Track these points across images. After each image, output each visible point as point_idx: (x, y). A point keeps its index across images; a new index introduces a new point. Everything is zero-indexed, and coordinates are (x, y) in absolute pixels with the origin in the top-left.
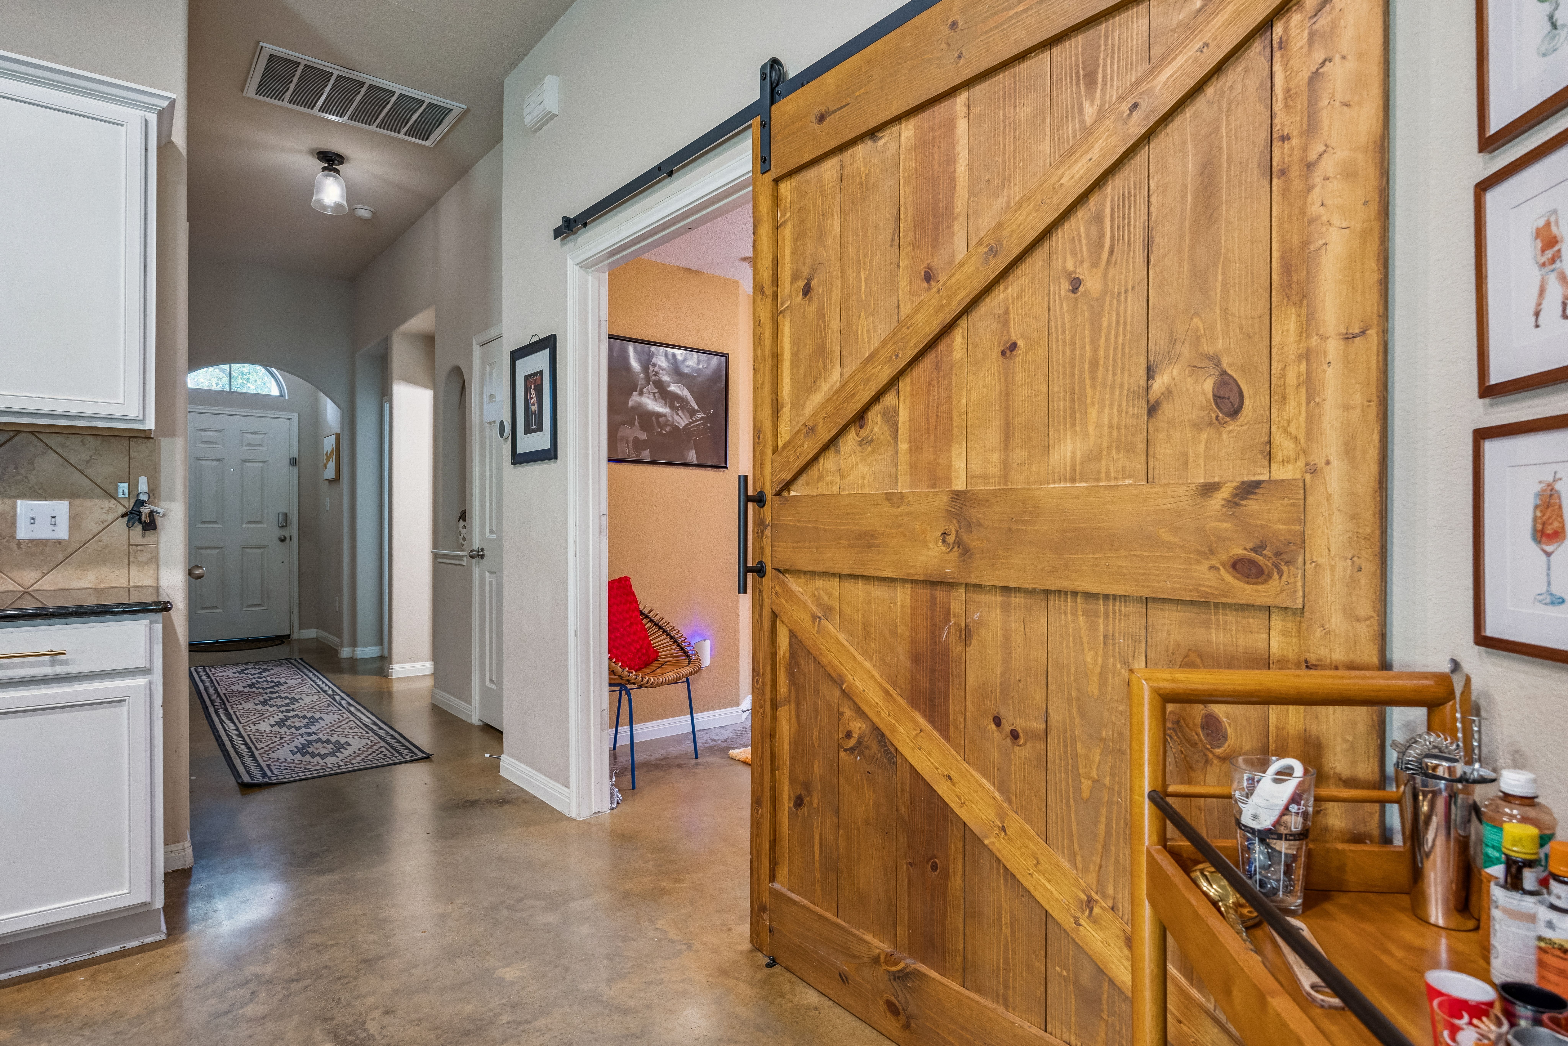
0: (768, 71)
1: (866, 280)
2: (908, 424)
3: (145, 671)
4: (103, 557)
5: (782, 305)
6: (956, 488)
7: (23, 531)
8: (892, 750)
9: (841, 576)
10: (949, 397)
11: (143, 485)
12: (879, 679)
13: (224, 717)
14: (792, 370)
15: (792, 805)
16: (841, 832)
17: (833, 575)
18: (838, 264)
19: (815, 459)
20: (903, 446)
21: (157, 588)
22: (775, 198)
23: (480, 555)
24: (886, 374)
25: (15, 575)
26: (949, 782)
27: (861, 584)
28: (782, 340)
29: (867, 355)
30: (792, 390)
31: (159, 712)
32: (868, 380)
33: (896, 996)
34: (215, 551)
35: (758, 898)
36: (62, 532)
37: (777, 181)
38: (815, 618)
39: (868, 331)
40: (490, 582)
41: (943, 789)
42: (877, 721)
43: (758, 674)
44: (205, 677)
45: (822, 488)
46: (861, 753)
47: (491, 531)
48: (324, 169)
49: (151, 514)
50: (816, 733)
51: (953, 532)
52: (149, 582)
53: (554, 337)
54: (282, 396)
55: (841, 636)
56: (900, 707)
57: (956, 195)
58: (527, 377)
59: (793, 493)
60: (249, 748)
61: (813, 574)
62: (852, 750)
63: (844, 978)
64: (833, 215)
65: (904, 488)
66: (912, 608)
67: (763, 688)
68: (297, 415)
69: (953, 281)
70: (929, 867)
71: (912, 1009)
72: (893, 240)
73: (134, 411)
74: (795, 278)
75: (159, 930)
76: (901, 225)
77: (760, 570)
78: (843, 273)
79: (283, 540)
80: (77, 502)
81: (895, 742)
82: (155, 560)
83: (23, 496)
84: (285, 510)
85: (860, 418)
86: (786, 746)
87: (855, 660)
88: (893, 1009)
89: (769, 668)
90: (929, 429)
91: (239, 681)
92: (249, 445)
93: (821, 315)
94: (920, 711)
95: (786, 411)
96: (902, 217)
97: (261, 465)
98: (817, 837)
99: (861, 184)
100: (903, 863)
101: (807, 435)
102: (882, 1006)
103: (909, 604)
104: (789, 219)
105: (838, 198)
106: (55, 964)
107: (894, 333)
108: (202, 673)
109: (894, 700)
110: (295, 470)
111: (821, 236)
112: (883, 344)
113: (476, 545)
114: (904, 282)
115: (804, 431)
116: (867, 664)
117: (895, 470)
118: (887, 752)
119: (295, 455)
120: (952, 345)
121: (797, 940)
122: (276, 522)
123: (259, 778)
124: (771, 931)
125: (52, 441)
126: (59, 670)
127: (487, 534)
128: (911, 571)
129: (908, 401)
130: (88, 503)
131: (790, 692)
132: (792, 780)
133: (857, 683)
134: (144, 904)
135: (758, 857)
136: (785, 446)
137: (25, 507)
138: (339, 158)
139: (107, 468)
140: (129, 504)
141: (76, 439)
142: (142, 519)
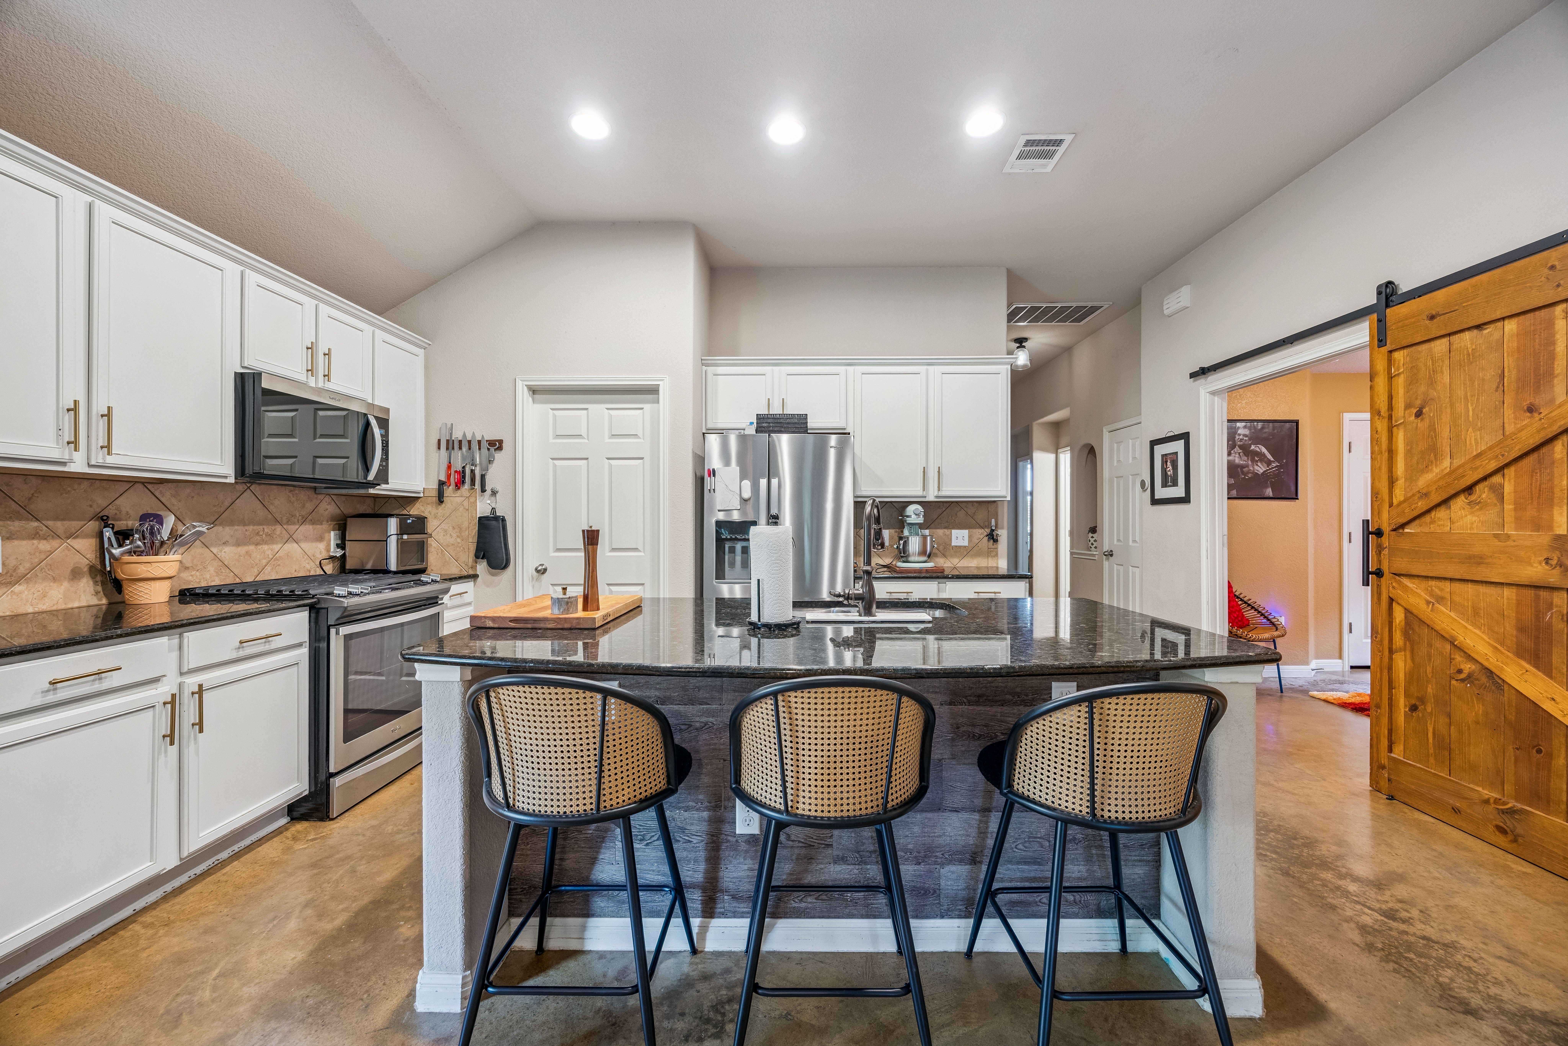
0: (1383, 290)
1: (1473, 410)
2: (1513, 494)
4: (979, 554)
5: (1396, 421)
6: (1558, 533)
7: (954, 542)
8: (1500, 681)
9: (1451, 580)
10: (1551, 480)
11: (993, 523)
12: (1488, 640)
14: (1406, 459)
15: (1407, 710)
16: (1452, 728)
17: (1445, 579)
18: (1448, 399)
19: (1429, 511)
20: (1508, 507)
21: (997, 568)
22: (1390, 362)
23: (1110, 554)
24: (1493, 466)
25: (951, 560)
26: (1553, 702)
27: (1470, 585)
28: (1397, 441)
29: (1475, 453)
30: (1406, 470)
32: (1476, 468)
33: (1505, 823)
35: (1378, 760)
36: (966, 543)
37: (1391, 352)
38: (1428, 603)
39: (1476, 439)
40: (1118, 571)
41: (1548, 706)
42: (1486, 664)
43: (1377, 633)
45: (1433, 528)
46: (1472, 683)
47: (1119, 540)
48: (1018, 347)
49: (996, 535)
50: (1429, 669)
51: (1556, 558)
52: (995, 565)
53: (1188, 433)
55: (1452, 614)
56: (1508, 657)
57: (1556, 363)
58: (1163, 456)
59: (1406, 530)
61: (1427, 577)
62: (1463, 680)
63: (1456, 811)
64: (1442, 372)
65: (1510, 530)
66: (1517, 600)
67: (1381, 641)
69: (1554, 414)
70: (1534, 751)
71: (1519, 830)
72: (1498, 387)
73: (1003, 493)
74: (1408, 406)
76: (1506, 380)
77: (1379, 574)
78: (1452, 405)
80: (971, 530)
81: (1503, 677)
82: (997, 555)
83: (954, 528)
85: (1469, 489)
86: (1402, 676)
87: (1466, 628)
88: (1502, 830)
89: (1387, 629)
90: (1532, 498)
93: (1432, 428)
94: (1525, 660)
95: (1400, 483)
96: (1506, 374)
98: (1431, 730)
99: (1469, 354)
100: (1510, 750)
101: (1421, 498)
102: (1491, 828)
103: (1514, 598)
104: (1403, 372)
105: (1447, 362)
107: (1500, 442)
109: (1502, 653)
111: (1432, 383)
112: (1490, 448)
113: (1106, 548)
114: (1508, 413)
115: (1418, 495)
116: (1477, 632)
117: (1501, 520)
118: (1495, 683)
120: (1553, 450)
121: (1413, 787)
124: (1389, 780)
125: (962, 505)
127: (1115, 542)
128: (1517, 579)
129: (1512, 481)
130: (975, 531)
131: (1405, 644)
132: (1407, 695)
133: (1468, 641)
135: (1377, 738)
136: (1400, 503)
137: (955, 533)
138: (1026, 339)
139: (981, 516)
140: (988, 531)
141: (970, 504)
142: (992, 537)
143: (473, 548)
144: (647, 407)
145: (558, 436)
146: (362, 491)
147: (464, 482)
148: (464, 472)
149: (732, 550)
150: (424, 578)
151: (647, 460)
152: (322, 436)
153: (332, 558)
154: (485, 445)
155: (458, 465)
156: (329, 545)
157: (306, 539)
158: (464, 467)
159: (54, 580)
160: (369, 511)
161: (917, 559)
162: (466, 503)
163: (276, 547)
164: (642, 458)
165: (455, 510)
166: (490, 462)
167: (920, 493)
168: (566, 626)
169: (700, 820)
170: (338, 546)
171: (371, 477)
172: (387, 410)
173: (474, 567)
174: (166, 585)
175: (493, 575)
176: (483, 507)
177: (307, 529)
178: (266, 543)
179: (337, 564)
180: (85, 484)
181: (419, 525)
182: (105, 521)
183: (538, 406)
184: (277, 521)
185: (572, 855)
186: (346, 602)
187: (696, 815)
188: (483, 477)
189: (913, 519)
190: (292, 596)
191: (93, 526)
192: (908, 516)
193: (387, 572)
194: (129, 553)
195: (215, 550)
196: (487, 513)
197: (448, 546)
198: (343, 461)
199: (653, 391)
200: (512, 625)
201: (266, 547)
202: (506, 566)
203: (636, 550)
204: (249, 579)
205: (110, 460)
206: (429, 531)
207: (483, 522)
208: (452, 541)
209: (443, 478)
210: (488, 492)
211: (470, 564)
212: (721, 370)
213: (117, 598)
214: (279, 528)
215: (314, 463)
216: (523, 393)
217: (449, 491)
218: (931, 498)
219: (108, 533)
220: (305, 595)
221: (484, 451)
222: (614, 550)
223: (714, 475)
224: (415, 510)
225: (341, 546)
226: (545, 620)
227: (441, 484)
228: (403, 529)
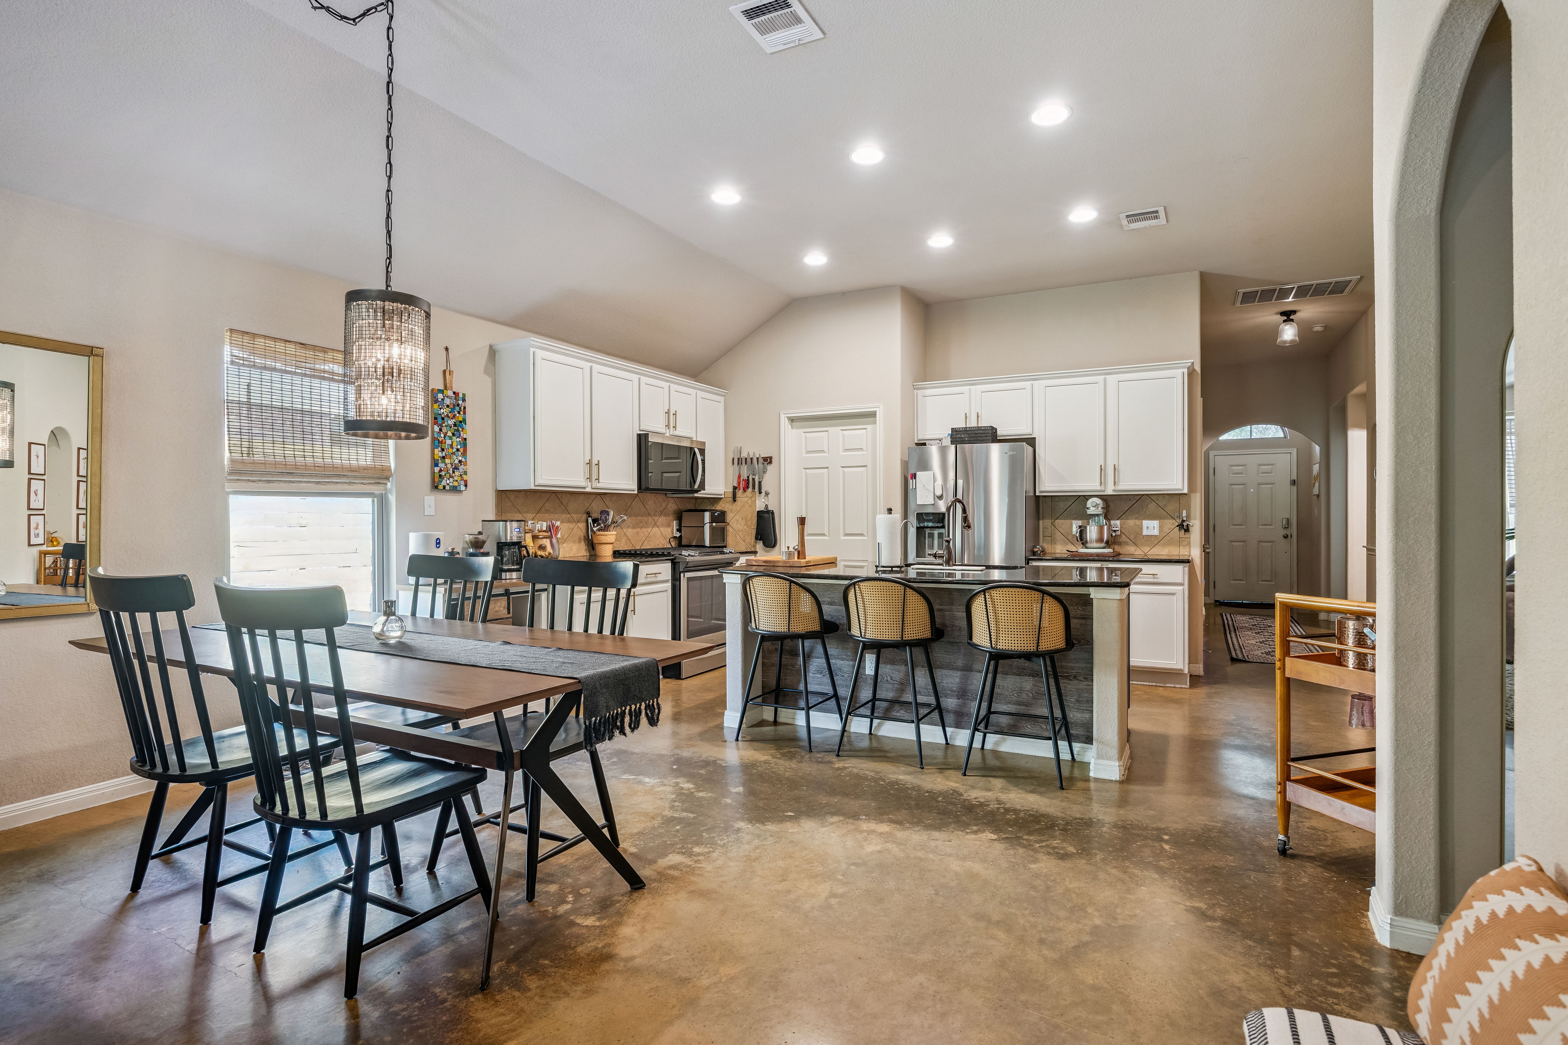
3: (1182, 584)
4: (1170, 543)
7: (1145, 532)
11: (1184, 514)
13: (1233, 635)
21: (1190, 554)
25: (1143, 546)
31: (1187, 600)
34: (1242, 544)
36: (1156, 532)
44: (1229, 619)
48: (1285, 321)
49: (1187, 525)
52: (1187, 552)
54: (1285, 437)
60: (1241, 648)
68: (1295, 450)
73: (1180, 486)
75: (1186, 684)
79: (1286, 537)
80: (1162, 521)
82: (1189, 544)
83: (1145, 519)
84: (1287, 516)
91: (1248, 622)
92: (1262, 473)
97: (1271, 486)
106: (1154, 684)
108: (1228, 616)
110: (1295, 488)
119: (1295, 477)
122: (1281, 525)
123: (1240, 657)
125: (1153, 498)
126: (1156, 580)
130: (1166, 521)
134: (1181, 670)
137: (1146, 523)
138: (1294, 312)
139: (1172, 507)
140: (1180, 521)
141: (1161, 497)
142: (1184, 528)
143: (754, 532)
144: (869, 427)
145: (808, 452)
146: (691, 495)
147: (748, 487)
148: (748, 480)
149: (931, 536)
150: (725, 550)
151: (869, 467)
152: (666, 459)
153: (675, 537)
154: (761, 461)
155: (744, 476)
156: (673, 530)
157: (662, 525)
158: (748, 477)
159: (574, 542)
160: (693, 508)
161: (1095, 545)
162: (749, 502)
163: (649, 530)
164: (866, 466)
165: (744, 506)
166: (764, 472)
167: (1099, 488)
168: (788, 565)
169: (849, 665)
170: (678, 530)
171: (696, 487)
172: (704, 443)
173: (755, 546)
174: (611, 546)
175: (766, 552)
176: (760, 504)
177: (662, 520)
178: (645, 527)
179: (677, 542)
180: (582, 496)
181: (720, 518)
182: (589, 514)
183: (794, 431)
184: (649, 515)
185: (789, 678)
186: (689, 559)
187: (847, 663)
188: (760, 483)
189: (1092, 511)
190: (663, 555)
191: (585, 516)
192: (1088, 508)
193: (704, 546)
194: (599, 530)
195: (625, 530)
196: (763, 508)
197: (739, 531)
198: (678, 474)
199: (873, 415)
200: (764, 564)
201: (644, 530)
202: (774, 546)
203: (862, 535)
204: (638, 548)
205: (599, 485)
206: (728, 521)
207: (760, 514)
208: (741, 527)
209: (736, 485)
210: (763, 493)
211: (752, 544)
212: (928, 392)
213: (593, 553)
214: (650, 518)
215: (662, 475)
216: (785, 422)
217: (739, 493)
218: (1109, 491)
219: (590, 520)
220: (669, 554)
221: (760, 465)
222: (847, 535)
223: (915, 478)
224: (719, 507)
225: (679, 530)
226: (779, 562)
227: (735, 488)
228: (713, 519)
